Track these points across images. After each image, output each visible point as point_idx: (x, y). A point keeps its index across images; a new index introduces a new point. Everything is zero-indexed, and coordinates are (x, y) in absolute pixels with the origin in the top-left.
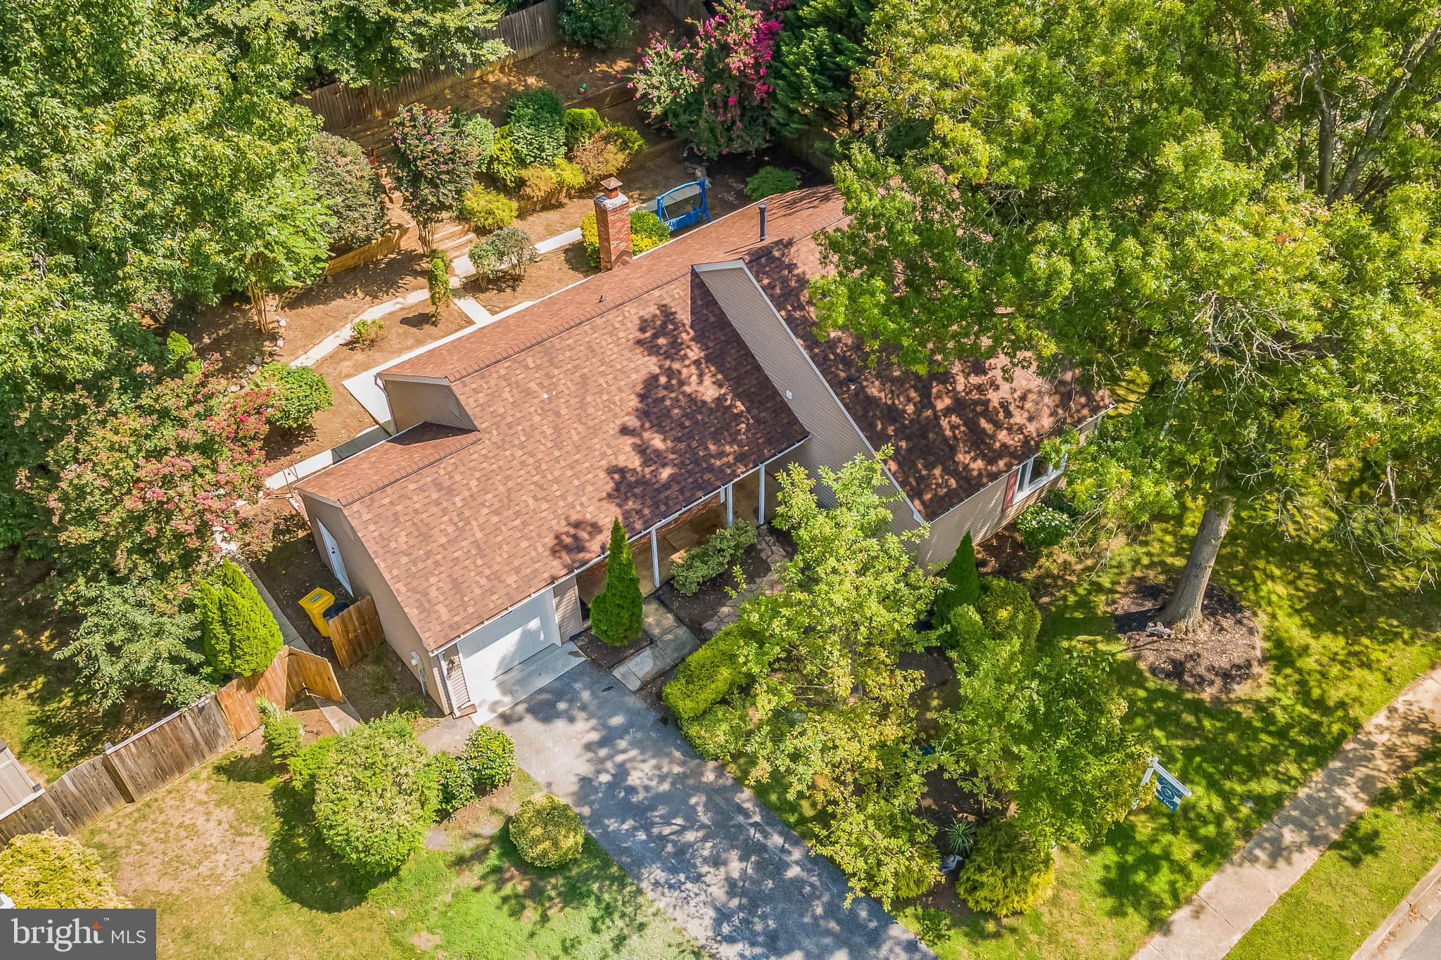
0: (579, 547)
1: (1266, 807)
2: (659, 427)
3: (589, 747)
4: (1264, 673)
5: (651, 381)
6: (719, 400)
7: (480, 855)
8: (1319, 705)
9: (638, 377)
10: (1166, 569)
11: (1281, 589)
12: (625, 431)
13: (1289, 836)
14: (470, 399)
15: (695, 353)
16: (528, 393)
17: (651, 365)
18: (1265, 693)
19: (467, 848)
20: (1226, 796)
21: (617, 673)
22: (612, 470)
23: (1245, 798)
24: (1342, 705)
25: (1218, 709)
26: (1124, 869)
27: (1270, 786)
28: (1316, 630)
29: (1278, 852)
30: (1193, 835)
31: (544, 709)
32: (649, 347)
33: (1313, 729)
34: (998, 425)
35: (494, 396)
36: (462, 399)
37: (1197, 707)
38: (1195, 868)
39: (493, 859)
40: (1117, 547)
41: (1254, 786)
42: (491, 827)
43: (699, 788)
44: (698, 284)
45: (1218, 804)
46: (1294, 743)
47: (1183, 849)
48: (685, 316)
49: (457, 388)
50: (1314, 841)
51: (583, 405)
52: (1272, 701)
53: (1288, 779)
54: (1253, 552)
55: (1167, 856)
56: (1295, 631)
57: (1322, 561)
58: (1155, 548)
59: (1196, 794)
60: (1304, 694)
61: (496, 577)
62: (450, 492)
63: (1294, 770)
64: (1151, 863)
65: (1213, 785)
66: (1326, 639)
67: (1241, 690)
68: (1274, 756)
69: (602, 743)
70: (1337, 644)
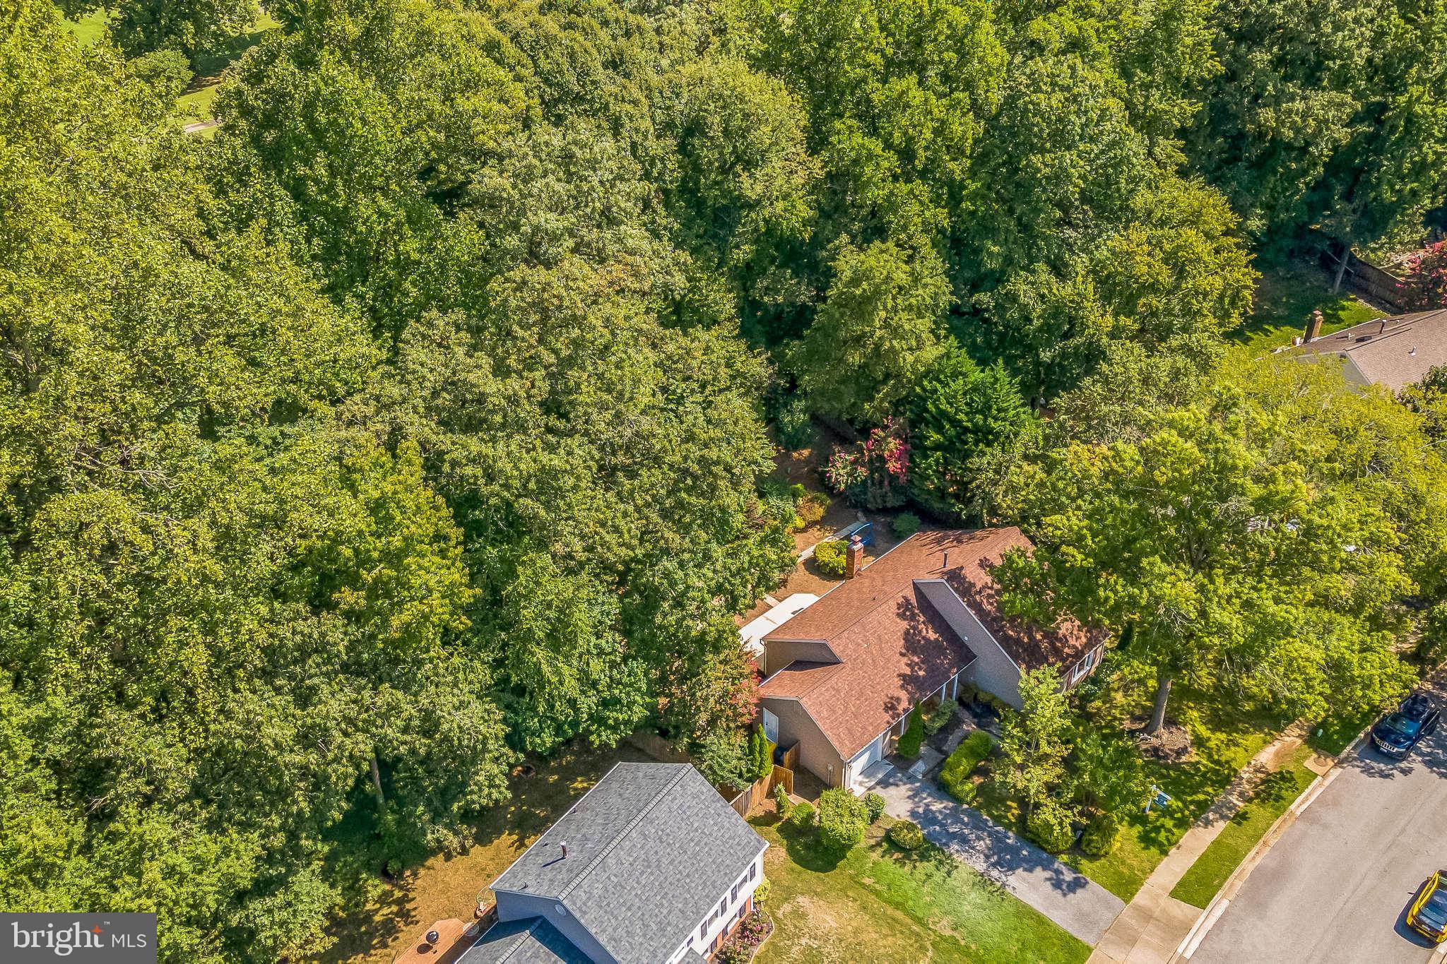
0: (893, 708)
1: (1203, 806)
2: (915, 653)
3: (909, 797)
4: (1193, 750)
5: (907, 633)
6: (936, 640)
7: (879, 844)
8: (1218, 762)
9: (900, 634)
10: (1143, 707)
11: (1196, 714)
12: (902, 655)
13: (1211, 816)
14: (836, 648)
15: (922, 619)
16: (859, 645)
17: (905, 625)
18: (1195, 759)
19: (873, 842)
20: (1184, 802)
21: (911, 771)
22: (899, 675)
23: (1192, 802)
24: (1227, 762)
25: (1177, 767)
26: (1147, 832)
27: (1201, 797)
28: (1213, 731)
29: (1208, 823)
30: (1172, 818)
31: (884, 783)
32: (902, 616)
33: (1216, 772)
34: (1064, 646)
35: (846, 646)
36: (833, 649)
37: (1167, 767)
38: (1175, 830)
39: (885, 845)
40: (1119, 697)
41: (1194, 797)
42: (882, 833)
43: (964, 811)
44: (916, 587)
45: (1180, 804)
46: (1210, 779)
47: (1169, 823)
48: (914, 601)
49: (830, 644)
50: (1223, 817)
51: (881, 649)
52: (1198, 763)
53: (1208, 794)
54: (1181, 699)
55: (1163, 826)
56: (1203, 731)
57: (1212, 700)
58: (1135, 697)
59: (1171, 801)
60: (1210, 757)
61: (864, 728)
62: (838, 691)
63: (1210, 790)
64: (1157, 830)
65: (1178, 798)
66: (1218, 734)
67: (1184, 759)
68: (1202, 785)
69: (915, 796)
70: (1223, 736)
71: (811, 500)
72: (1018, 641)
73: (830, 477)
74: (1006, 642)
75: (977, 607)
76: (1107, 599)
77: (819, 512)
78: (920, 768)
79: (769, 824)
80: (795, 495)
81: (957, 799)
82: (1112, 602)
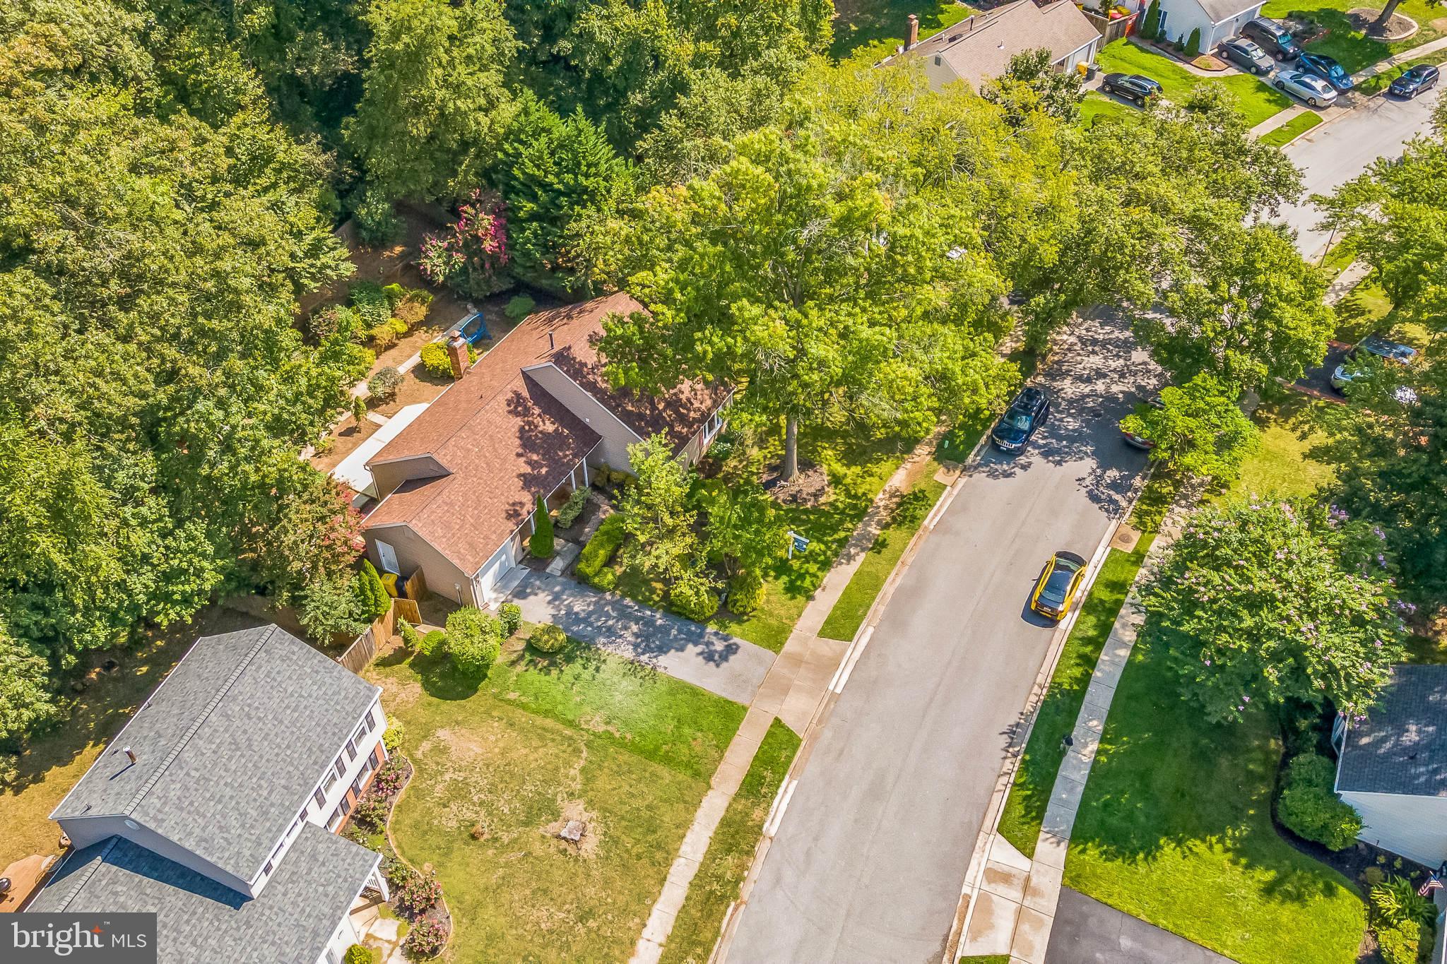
0: (517, 514)
1: (842, 543)
2: (533, 450)
3: (549, 603)
4: (830, 490)
5: (522, 429)
6: (556, 430)
7: (522, 657)
8: (855, 497)
9: (516, 429)
10: (779, 456)
11: (830, 452)
12: (519, 455)
13: (853, 551)
14: (443, 459)
15: (537, 411)
16: (469, 450)
17: (519, 421)
18: (833, 498)
19: (513, 657)
20: (825, 543)
21: (548, 570)
22: (519, 476)
23: (833, 542)
24: (864, 494)
25: (815, 510)
26: (792, 582)
27: (842, 534)
28: (848, 466)
29: (850, 558)
30: (816, 561)
31: (521, 594)
32: (514, 413)
33: (854, 507)
34: (689, 410)
35: (454, 456)
36: (440, 461)
37: (806, 512)
38: (819, 574)
39: (528, 657)
40: (755, 453)
41: (836, 536)
42: (521, 646)
43: (608, 603)
44: (526, 376)
45: (823, 547)
46: (848, 515)
47: (813, 568)
48: (526, 394)
49: (435, 457)
50: (863, 550)
51: (495, 450)
52: (836, 500)
53: (848, 530)
54: (815, 440)
55: (807, 572)
56: (839, 469)
57: (845, 435)
58: (772, 449)
59: (815, 546)
60: (848, 495)
61: (486, 537)
62: (451, 504)
63: (850, 526)
64: (802, 577)
65: (820, 541)
66: (853, 469)
67: (822, 500)
68: (841, 522)
69: (555, 599)
70: (857, 469)
71: (411, 300)
72: (641, 416)
73: (425, 269)
74: (628, 418)
75: (592, 387)
76: (705, 352)
77: (421, 311)
78: (557, 565)
79: (400, 663)
80: (390, 297)
81: (599, 590)
82: (710, 356)
